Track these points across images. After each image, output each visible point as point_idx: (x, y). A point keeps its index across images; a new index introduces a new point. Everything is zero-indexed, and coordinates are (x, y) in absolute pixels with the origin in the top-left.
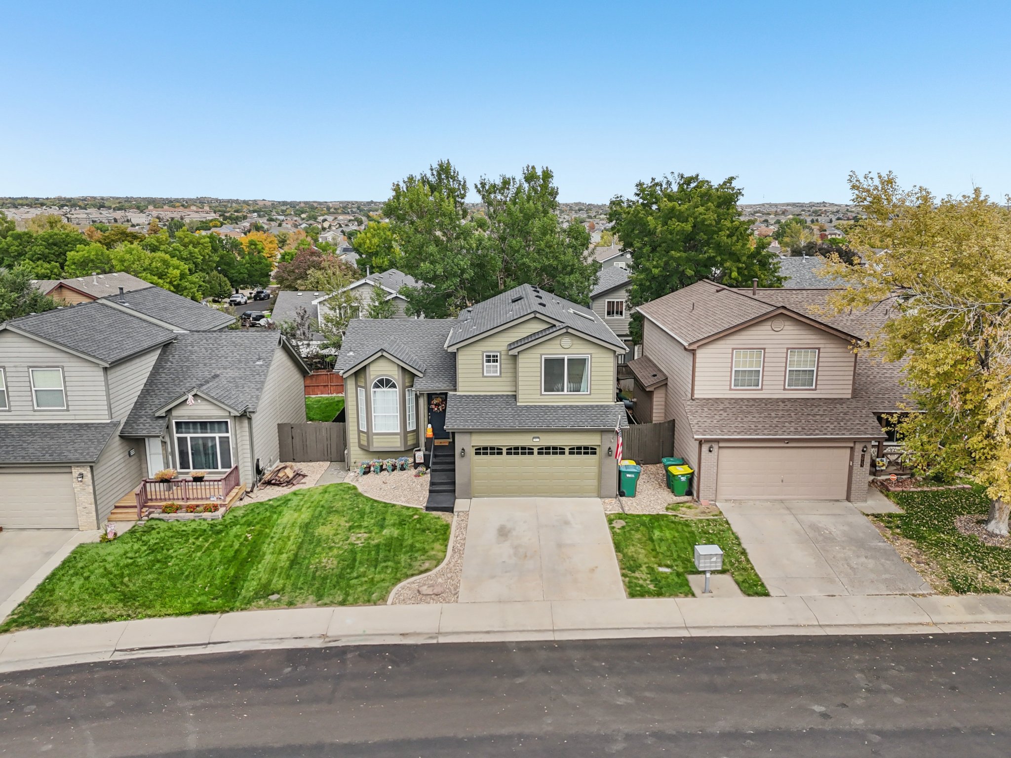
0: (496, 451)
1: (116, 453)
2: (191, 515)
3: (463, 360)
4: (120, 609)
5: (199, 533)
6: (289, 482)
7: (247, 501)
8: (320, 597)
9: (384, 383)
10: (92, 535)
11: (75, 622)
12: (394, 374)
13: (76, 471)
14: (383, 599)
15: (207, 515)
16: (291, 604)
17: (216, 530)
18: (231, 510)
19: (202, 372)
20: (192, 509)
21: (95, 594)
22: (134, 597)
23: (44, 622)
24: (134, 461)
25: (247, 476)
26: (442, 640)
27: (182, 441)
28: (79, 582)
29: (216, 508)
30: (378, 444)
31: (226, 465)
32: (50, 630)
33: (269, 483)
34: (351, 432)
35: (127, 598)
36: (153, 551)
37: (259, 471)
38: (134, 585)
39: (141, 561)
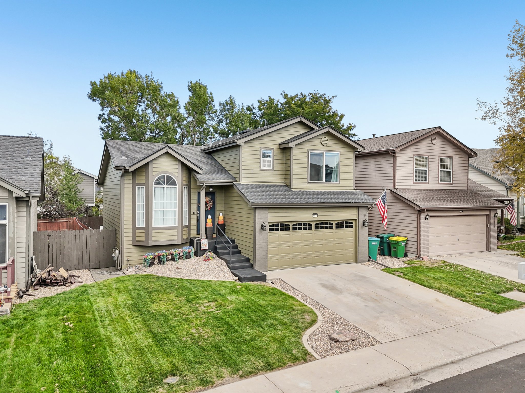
0: (285, 227)
3: (245, 154)
9: (165, 180)
12: (175, 171)
30: (157, 238)
33: (42, 283)
34: (125, 231)
37: (32, 270)
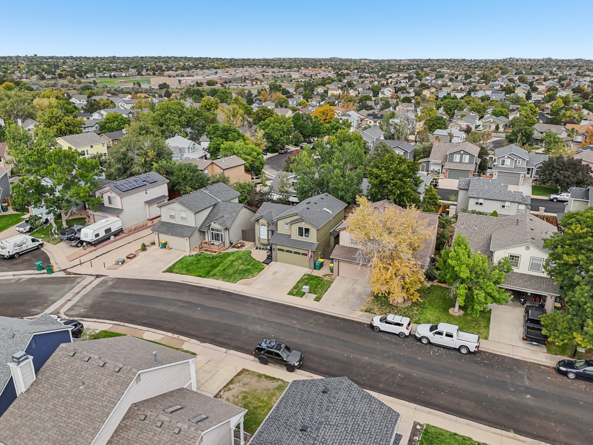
0: (283, 250)
1: (197, 234)
2: (210, 253)
3: (279, 223)
4: (186, 272)
5: (209, 258)
6: (239, 247)
7: (226, 251)
8: (224, 279)
9: (262, 225)
10: (187, 254)
11: (177, 273)
12: (266, 223)
13: (186, 238)
14: (236, 282)
15: (213, 254)
16: (217, 279)
17: (214, 258)
18: (220, 253)
19: (220, 215)
20: (211, 251)
21: (183, 268)
22: (189, 270)
23: (171, 272)
24: (202, 236)
25: (227, 244)
26: (240, 294)
27: (212, 233)
28: (181, 265)
29: (216, 252)
30: (262, 241)
31: (222, 241)
32: (172, 274)
33: (233, 247)
34: (256, 237)
35: (188, 270)
36: (198, 260)
37: (231, 244)
38: (190, 268)
39: (194, 263)
